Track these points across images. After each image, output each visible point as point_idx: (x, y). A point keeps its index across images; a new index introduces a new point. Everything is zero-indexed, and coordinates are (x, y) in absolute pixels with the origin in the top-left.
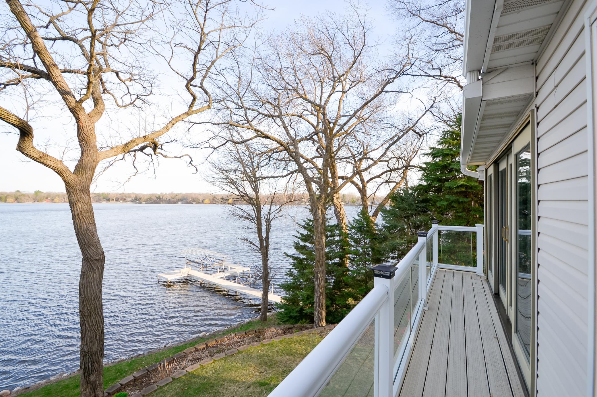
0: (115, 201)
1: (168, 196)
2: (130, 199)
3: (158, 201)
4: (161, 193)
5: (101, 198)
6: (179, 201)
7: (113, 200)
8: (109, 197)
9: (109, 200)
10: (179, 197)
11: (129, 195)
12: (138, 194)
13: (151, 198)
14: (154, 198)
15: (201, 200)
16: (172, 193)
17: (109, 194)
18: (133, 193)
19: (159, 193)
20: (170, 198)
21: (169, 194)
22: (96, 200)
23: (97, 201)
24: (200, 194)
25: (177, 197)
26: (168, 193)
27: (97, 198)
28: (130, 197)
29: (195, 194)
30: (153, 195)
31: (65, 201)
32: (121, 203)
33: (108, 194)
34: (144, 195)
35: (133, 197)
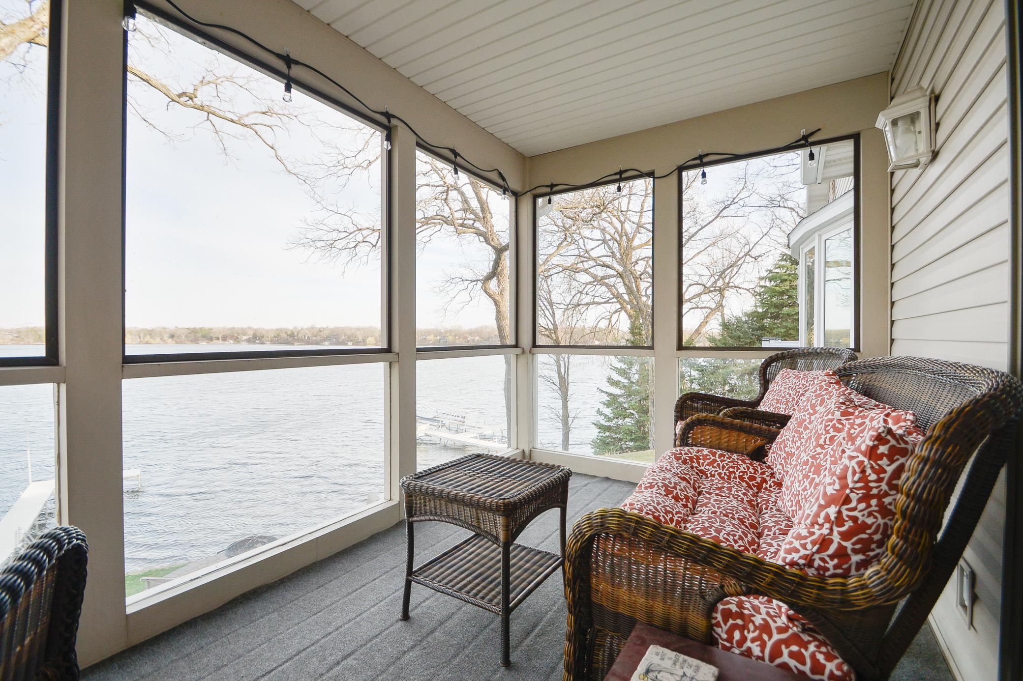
0: (220, 341)
1: (307, 332)
2: (244, 338)
3: (290, 339)
4: (295, 328)
5: (199, 335)
6: (325, 340)
7: (218, 339)
8: (212, 335)
9: (211, 339)
10: (325, 333)
11: (244, 332)
12: (256, 330)
13: (278, 335)
14: (284, 335)
15: (360, 339)
16: (313, 328)
17: (212, 329)
18: (250, 328)
19: (291, 327)
20: (310, 335)
21: (308, 329)
22: (190, 339)
23: (192, 341)
24: (358, 329)
25: (321, 333)
26: (305, 327)
27: (192, 336)
28: (245, 334)
29: (351, 329)
30: (281, 330)
31: (141, 341)
32: (230, 344)
33: (209, 329)
34: (268, 331)
35: (250, 334)
